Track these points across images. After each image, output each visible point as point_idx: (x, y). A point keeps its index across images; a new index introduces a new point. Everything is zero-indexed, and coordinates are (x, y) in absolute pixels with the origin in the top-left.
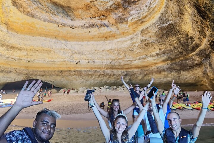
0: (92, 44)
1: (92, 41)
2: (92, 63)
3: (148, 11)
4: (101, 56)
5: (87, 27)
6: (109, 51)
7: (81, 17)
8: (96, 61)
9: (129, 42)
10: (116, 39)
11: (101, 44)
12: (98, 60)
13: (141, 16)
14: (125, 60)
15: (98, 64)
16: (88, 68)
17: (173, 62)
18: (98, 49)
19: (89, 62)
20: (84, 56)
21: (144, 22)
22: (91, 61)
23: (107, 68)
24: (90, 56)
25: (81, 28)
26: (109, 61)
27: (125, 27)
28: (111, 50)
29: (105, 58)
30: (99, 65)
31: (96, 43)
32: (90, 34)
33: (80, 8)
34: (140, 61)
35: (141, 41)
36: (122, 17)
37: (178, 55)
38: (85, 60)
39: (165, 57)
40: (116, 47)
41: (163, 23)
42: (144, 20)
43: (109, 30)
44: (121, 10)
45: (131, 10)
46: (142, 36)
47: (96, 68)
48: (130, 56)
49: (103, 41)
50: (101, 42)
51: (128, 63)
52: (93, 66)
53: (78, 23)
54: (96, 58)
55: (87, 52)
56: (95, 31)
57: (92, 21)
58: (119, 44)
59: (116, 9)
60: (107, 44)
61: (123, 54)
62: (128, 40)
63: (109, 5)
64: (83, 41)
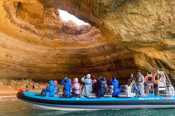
0: (16, 42)
1: (18, 39)
2: (9, 58)
3: (73, 42)
4: (19, 54)
5: (22, 28)
6: (26, 52)
7: (23, 18)
8: (13, 56)
9: (46, 51)
10: (38, 45)
11: (23, 44)
12: (15, 56)
13: (67, 42)
14: (35, 61)
15: (14, 59)
16: (4, 61)
17: (70, 69)
18: (19, 47)
19: (7, 56)
20: (5, 49)
21: (66, 45)
22: (9, 56)
23: (19, 65)
24: (10, 51)
25: (17, 26)
26: (22, 59)
27: (49, 41)
28: (30, 51)
29: (21, 56)
30: (14, 61)
31: (19, 42)
32: (19, 33)
33: (27, 12)
34: (47, 64)
35: (57, 54)
36: (52, 35)
37: (75, 67)
38: (4, 54)
39: (67, 66)
40: (35, 50)
41: (80, 52)
42: (67, 44)
43: (37, 38)
44: (55, 31)
45: (61, 35)
46: (60, 52)
47: (11, 63)
48: (40, 60)
49: (26, 42)
50: (24, 43)
51: (35, 64)
52: (9, 61)
53: (19, 21)
54: (14, 54)
55: (8, 47)
56: (25, 33)
57: (29, 25)
58: (38, 50)
59: (53, 29)
60: (27, 46)
61: (37, 57)
62: (46, 50)
63: (51, 25)
64: (9, 36)
